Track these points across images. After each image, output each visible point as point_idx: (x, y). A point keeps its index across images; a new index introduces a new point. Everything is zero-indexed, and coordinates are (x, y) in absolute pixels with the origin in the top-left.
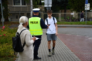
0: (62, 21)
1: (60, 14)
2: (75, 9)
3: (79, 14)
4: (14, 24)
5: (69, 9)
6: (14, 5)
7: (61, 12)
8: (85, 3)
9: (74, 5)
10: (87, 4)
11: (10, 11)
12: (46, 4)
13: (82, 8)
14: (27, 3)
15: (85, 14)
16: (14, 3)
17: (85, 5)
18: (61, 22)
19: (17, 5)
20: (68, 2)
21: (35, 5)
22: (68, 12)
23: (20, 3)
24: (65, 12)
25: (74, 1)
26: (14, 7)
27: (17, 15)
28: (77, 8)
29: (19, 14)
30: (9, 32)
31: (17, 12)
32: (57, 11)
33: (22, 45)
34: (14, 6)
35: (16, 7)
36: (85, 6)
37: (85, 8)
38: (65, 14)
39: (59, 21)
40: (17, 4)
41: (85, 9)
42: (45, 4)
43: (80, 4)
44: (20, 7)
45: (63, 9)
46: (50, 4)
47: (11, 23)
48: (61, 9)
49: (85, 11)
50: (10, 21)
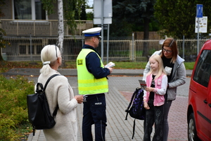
0: (137, 59)
1: (132, 43)
2: (170, 31)
3: (182, 43)
4: (16, 67)
5: (155, 30)
6: (16, 18)
7: (136, 38)
8: (195, 16)
9: (168, 21)
10: (200, 19)
11: (5, 35)
12: (96, 18)
13: (188, 29)
14: (48, 14)
15: (196, 43)
16: (16, 15)
17: (197, 19)
18: (135, 63)
19: (23, 19)
20: (152, 13)
21: (71, 19)
22: (154, 39)
23: (31, 13)
24: (146, 37)
25: (167, 11)
26: (15, 24)
27: (23, 44)
28: (175, 27)
29: (29, 41)
30: (5, 88)
31: (23, 38)
32: (126, 35)
33: (52, 112)
34: (16, 21)
35: (20, 24)
36: (196, 24)
37: (196, 29)
38: (145, 43)
39: (131, 59)
40: (24, 16)
41: (196, 32)
42: (95, 16)
43: (184, 18)
44: (31, 25)
45: (140, 31)
46: (108, 18)
47: (9, 66)
48: (135, 30)
49: (195, 36)
50: (5, 59)
